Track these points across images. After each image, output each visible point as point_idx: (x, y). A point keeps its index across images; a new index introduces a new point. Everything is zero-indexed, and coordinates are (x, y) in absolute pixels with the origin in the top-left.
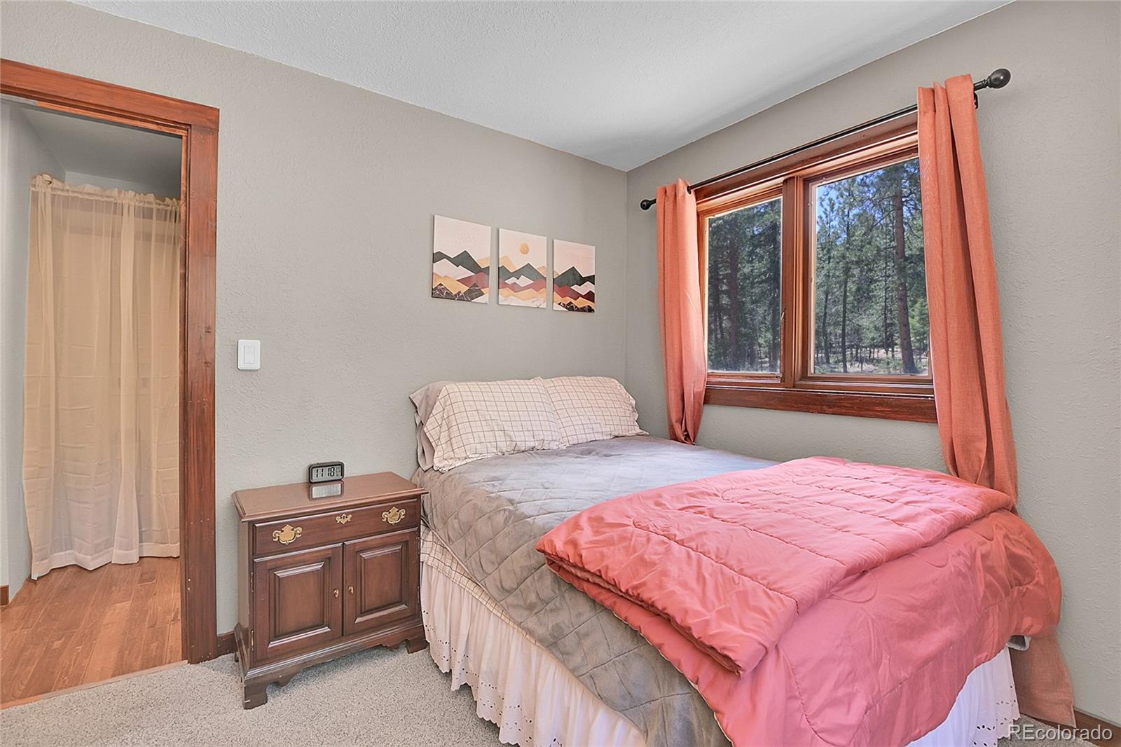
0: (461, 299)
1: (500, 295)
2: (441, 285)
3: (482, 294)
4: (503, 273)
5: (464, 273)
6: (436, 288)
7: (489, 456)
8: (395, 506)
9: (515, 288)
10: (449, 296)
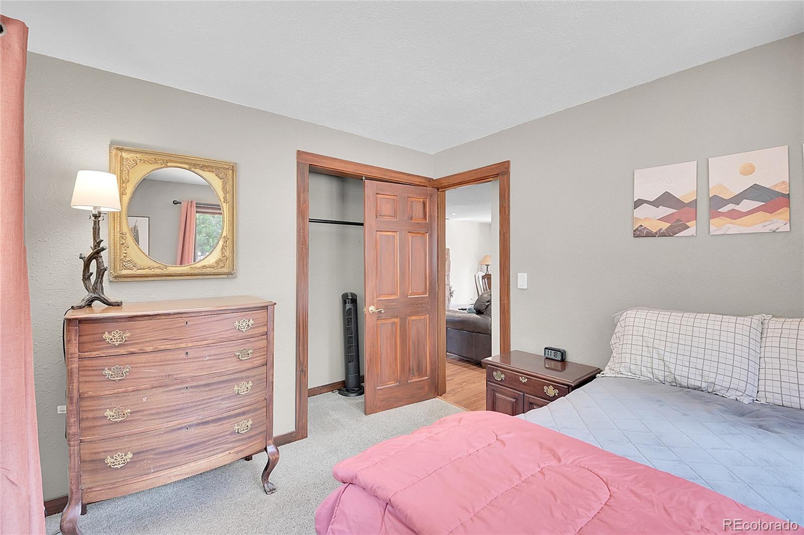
0: (663, 235)
1: (711, 226)
2: (641, 226)
3: (688, 227)
4: (716, 203)
5: (665, 211)
6: (637, 229)
7: (642, 378)
8: (553, 385)
9: (735, 215)
10: (650, 235)
